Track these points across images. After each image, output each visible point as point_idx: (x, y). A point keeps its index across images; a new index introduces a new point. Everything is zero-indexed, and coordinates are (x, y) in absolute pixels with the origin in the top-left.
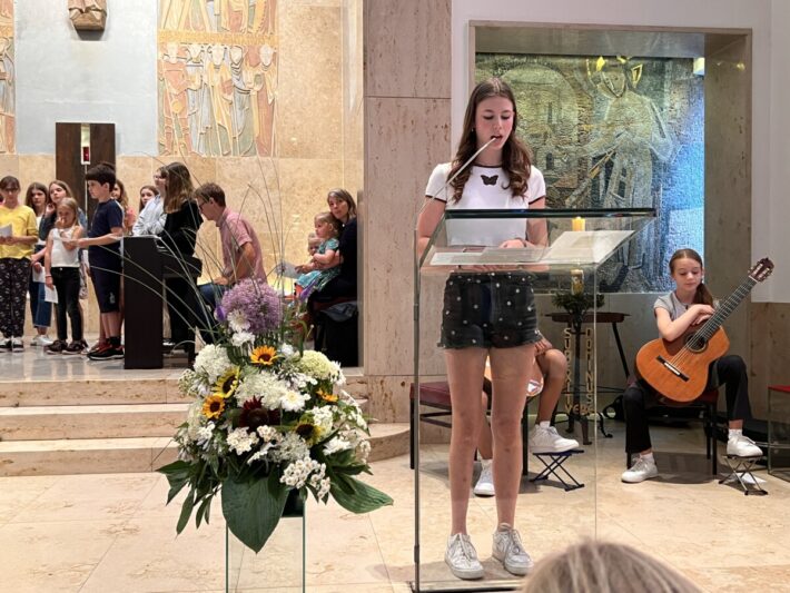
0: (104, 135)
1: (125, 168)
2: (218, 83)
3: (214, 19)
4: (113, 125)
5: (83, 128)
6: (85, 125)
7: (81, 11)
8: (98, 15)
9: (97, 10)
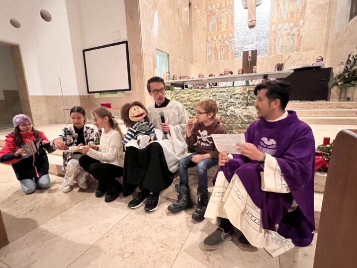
0: (254, 53)
1: (259, 60)
2: (285, 34)
3: (286, 16)
4: (257, 50)
6: (250, 51)
7: (251, 22)
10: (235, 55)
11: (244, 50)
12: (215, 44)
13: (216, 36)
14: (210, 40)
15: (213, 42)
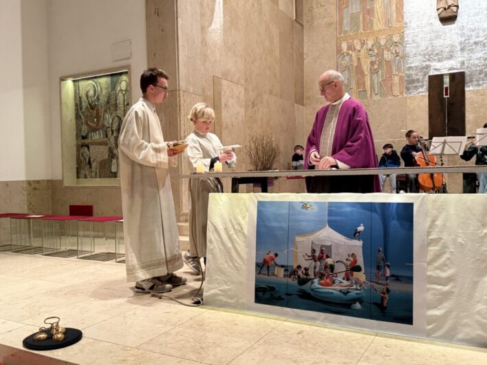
0: (458, 80)
1: (471, 97)
4: (464, 72)
5: (444, 77)
6: (446, 74)
7: (445, 9)
8: (454, 9)
9: (455, 6)
10: (410, 83)
11: (431, 74)
12: (359, 59)
13: (361, 40)
14: (345, 50)
15: (353, 55)
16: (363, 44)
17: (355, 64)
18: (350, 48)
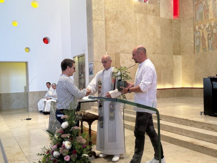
12: (203, 33)
13: (203, 24)
14: (197, 29)
15: (201, 31)
16: (205, 26)
17: (202, 36)
18: (200, 28)
